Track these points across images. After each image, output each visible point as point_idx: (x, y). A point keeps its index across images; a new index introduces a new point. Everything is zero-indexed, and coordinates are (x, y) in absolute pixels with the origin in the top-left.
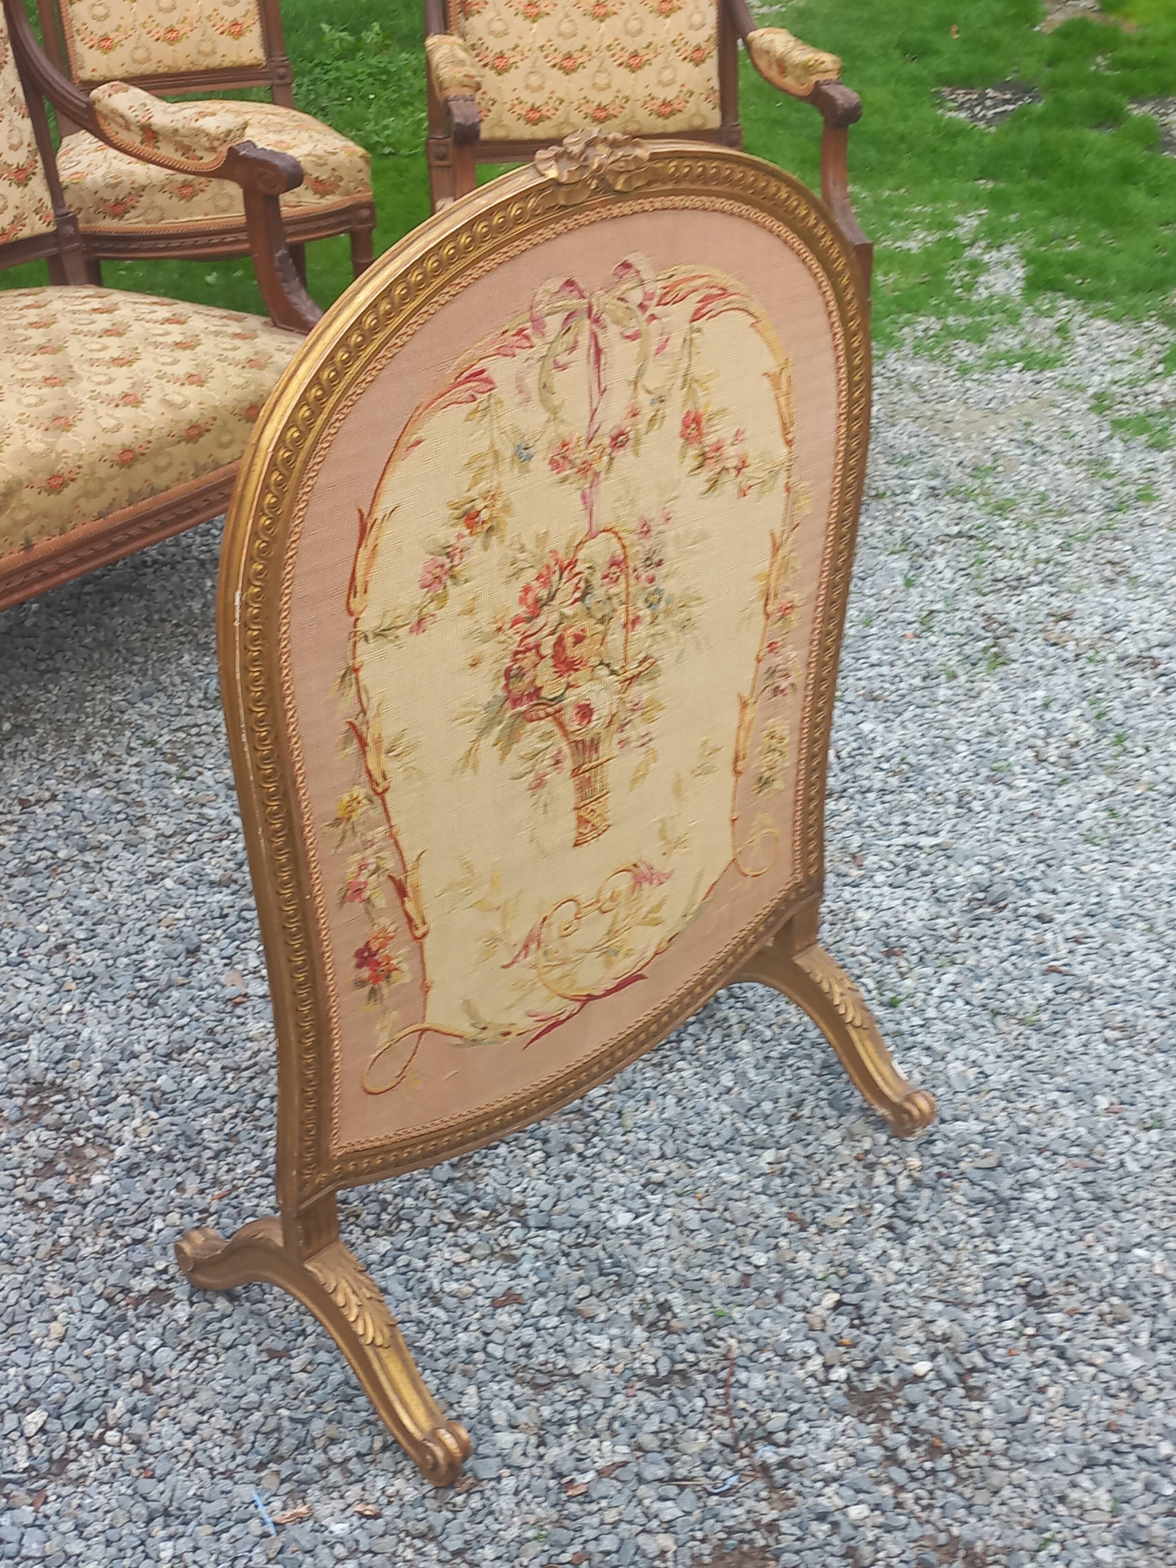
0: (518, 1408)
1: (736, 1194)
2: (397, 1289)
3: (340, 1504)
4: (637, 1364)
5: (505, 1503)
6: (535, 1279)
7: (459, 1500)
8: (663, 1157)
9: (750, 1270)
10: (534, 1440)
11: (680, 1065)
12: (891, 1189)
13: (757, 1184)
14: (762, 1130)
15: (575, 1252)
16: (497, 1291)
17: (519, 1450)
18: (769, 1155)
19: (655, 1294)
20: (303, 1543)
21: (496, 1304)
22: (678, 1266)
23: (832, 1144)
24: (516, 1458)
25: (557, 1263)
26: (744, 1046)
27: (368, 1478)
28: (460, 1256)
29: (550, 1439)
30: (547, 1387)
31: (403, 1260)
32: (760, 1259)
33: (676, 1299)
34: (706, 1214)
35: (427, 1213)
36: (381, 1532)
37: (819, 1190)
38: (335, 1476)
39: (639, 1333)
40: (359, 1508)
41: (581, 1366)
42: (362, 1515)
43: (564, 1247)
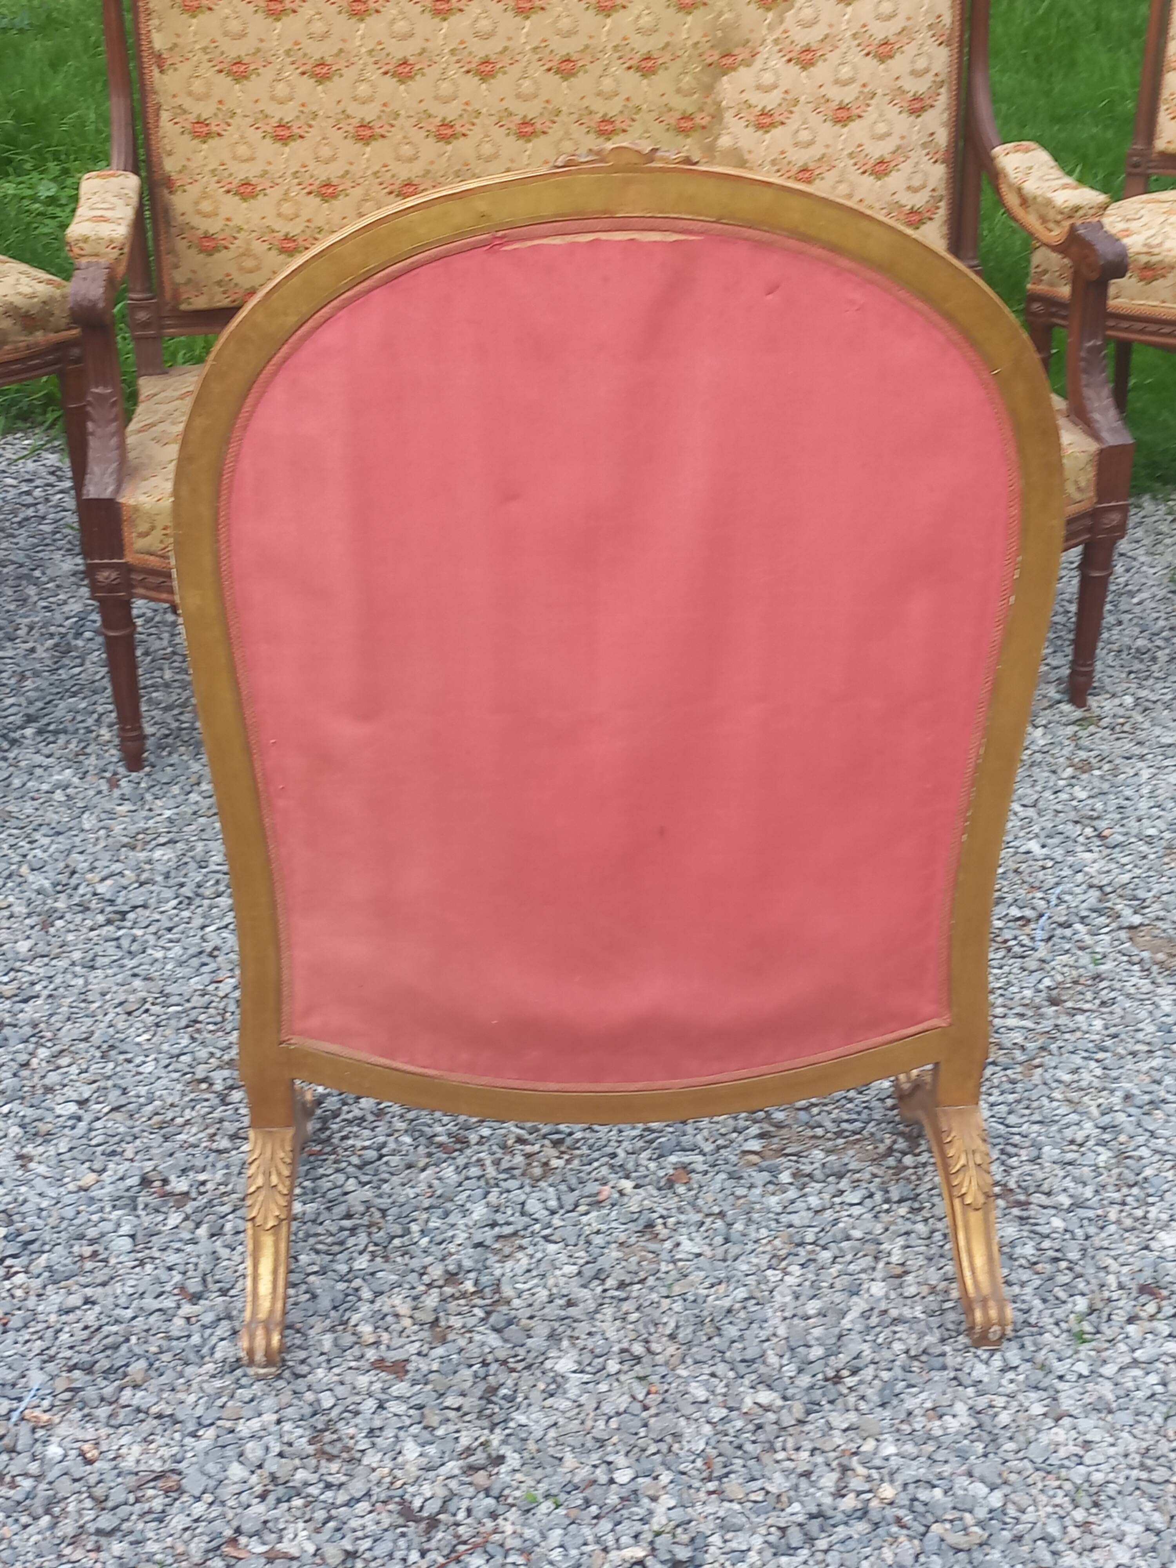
0: (281, 1455)
1: (688, 1410)
2: (325, 1303)
3: (80, 1435)
4: (411, 1490)
5: (177, 1522)
6: (435, 1367)
7: (151, 1492)
8: (672, 1337)
9: (603, 1479)
10: (259, 1489)
11: (795, 1269)
12: (828, 1501)
13: (718, 1413)
14: (790, 1370)
15: (494, 1367)
16: (393, 1356)
17: (237, 1488)
18: (765, 1397)
19: (504, 1442)
20: (20, 1442)
21: (379, 1365)
22: (552, 1433)
23: (834, 1424)
24: (226, 1492)
25: (471, 1366)
26: (878, 1289)
27: (122, 1430)
28: (404, 1309)
29: (271, 1498)
30: (331, 1458)
31: (357, 1283)
32: (623, 1476)
33: (513, 1460)
34: (636, 1407)
35: (429, 1260)
36: (77, 1476)
37: (766, 1458)
38: (103, 1412)
39: (453, 1467)
40: (86, 1447)
41: (371, 1459)
42: (82, 1454)
43: (490, 1358)
